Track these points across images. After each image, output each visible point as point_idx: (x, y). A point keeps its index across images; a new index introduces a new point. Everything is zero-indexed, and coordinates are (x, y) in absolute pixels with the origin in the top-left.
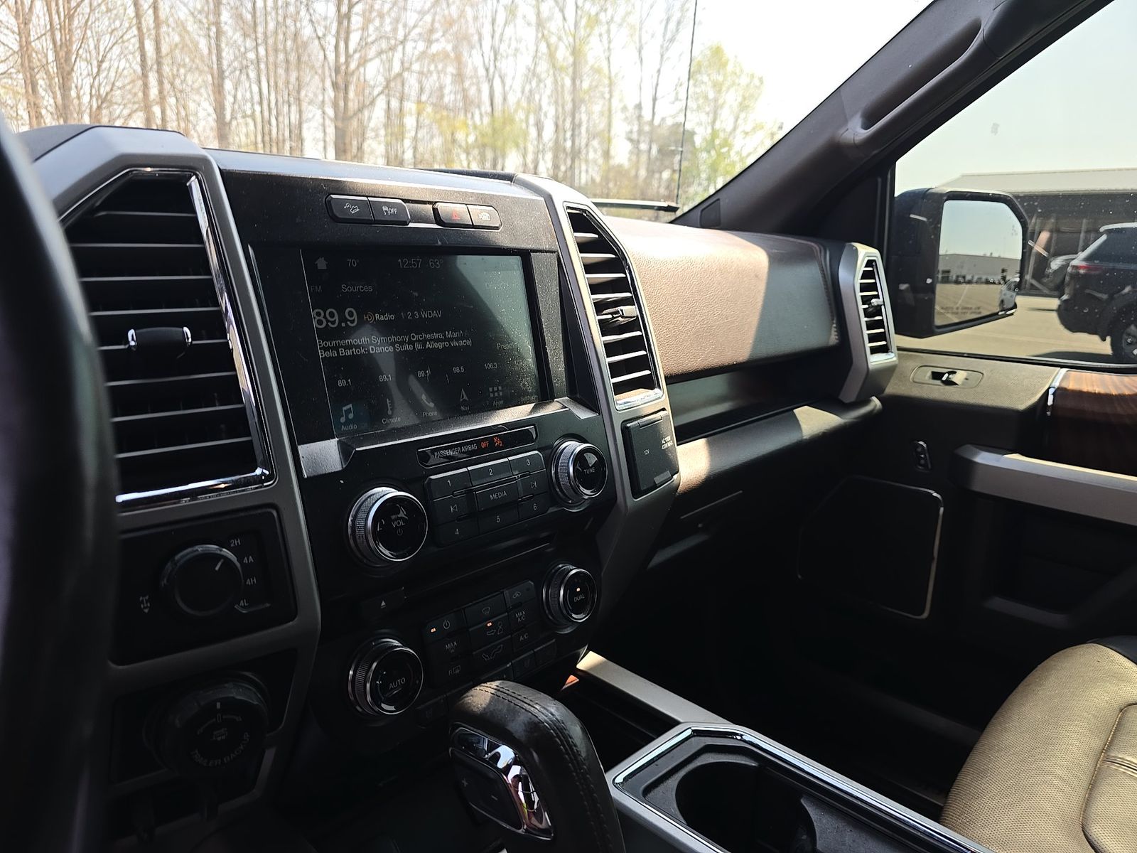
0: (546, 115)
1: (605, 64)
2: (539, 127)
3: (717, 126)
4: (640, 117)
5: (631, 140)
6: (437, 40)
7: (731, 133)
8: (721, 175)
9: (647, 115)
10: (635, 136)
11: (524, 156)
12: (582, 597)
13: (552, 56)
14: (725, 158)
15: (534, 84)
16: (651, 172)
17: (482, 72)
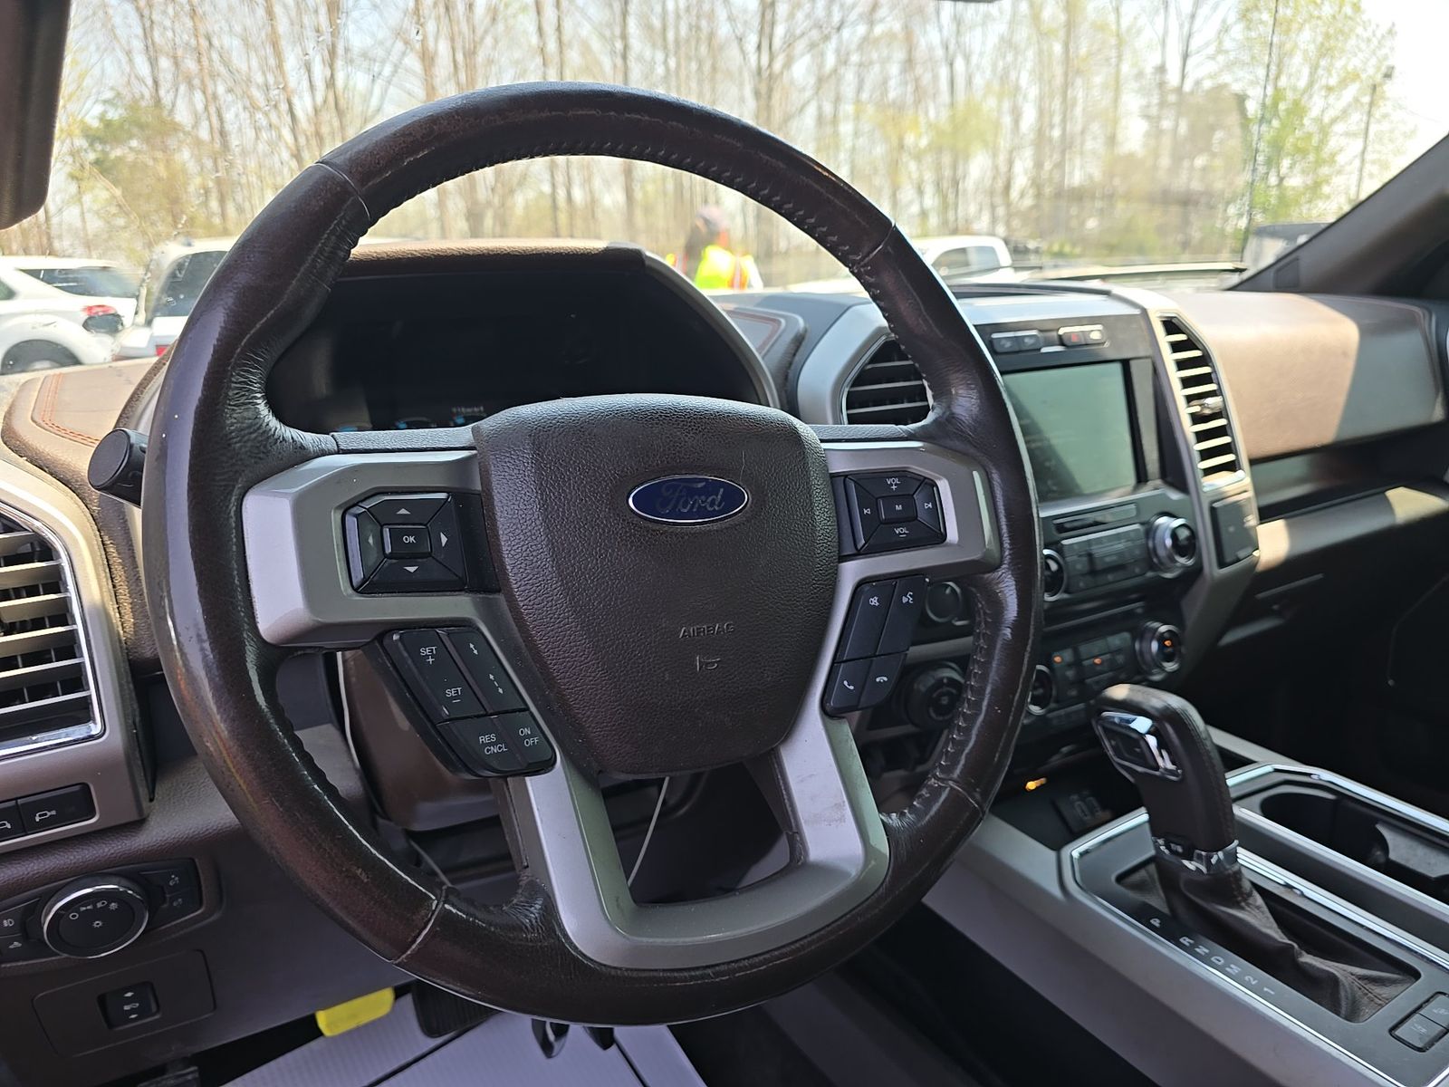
0: (1025, 97)
1: (1112, 17)
2: (1017, 115)
3: (1283, 82)
4: (1161, 85)
5: (1147, 117)
6: (882, 20)
7: (1304, 92)
8: (1288, 154)
9: (1173, 78)
10: (1154, 111)
11: (995, 155)
12: (1170, 650)
13: (1036, 17)
14: (1295, 129)
15: (1010, 58)
16: (1177, 158)
17: (940, 53)
